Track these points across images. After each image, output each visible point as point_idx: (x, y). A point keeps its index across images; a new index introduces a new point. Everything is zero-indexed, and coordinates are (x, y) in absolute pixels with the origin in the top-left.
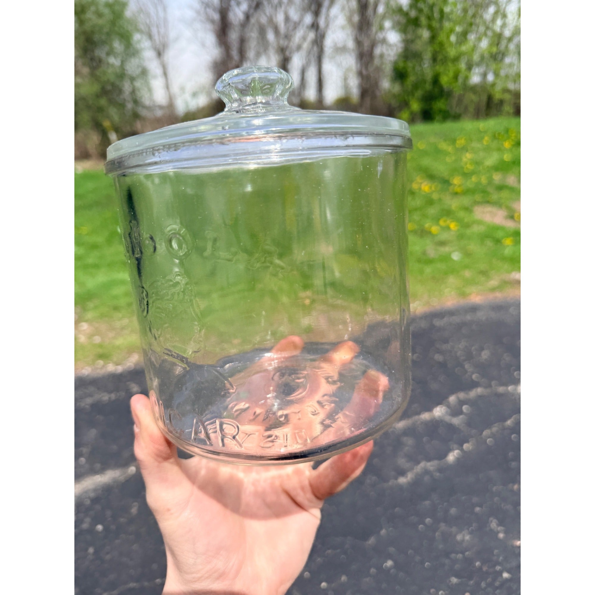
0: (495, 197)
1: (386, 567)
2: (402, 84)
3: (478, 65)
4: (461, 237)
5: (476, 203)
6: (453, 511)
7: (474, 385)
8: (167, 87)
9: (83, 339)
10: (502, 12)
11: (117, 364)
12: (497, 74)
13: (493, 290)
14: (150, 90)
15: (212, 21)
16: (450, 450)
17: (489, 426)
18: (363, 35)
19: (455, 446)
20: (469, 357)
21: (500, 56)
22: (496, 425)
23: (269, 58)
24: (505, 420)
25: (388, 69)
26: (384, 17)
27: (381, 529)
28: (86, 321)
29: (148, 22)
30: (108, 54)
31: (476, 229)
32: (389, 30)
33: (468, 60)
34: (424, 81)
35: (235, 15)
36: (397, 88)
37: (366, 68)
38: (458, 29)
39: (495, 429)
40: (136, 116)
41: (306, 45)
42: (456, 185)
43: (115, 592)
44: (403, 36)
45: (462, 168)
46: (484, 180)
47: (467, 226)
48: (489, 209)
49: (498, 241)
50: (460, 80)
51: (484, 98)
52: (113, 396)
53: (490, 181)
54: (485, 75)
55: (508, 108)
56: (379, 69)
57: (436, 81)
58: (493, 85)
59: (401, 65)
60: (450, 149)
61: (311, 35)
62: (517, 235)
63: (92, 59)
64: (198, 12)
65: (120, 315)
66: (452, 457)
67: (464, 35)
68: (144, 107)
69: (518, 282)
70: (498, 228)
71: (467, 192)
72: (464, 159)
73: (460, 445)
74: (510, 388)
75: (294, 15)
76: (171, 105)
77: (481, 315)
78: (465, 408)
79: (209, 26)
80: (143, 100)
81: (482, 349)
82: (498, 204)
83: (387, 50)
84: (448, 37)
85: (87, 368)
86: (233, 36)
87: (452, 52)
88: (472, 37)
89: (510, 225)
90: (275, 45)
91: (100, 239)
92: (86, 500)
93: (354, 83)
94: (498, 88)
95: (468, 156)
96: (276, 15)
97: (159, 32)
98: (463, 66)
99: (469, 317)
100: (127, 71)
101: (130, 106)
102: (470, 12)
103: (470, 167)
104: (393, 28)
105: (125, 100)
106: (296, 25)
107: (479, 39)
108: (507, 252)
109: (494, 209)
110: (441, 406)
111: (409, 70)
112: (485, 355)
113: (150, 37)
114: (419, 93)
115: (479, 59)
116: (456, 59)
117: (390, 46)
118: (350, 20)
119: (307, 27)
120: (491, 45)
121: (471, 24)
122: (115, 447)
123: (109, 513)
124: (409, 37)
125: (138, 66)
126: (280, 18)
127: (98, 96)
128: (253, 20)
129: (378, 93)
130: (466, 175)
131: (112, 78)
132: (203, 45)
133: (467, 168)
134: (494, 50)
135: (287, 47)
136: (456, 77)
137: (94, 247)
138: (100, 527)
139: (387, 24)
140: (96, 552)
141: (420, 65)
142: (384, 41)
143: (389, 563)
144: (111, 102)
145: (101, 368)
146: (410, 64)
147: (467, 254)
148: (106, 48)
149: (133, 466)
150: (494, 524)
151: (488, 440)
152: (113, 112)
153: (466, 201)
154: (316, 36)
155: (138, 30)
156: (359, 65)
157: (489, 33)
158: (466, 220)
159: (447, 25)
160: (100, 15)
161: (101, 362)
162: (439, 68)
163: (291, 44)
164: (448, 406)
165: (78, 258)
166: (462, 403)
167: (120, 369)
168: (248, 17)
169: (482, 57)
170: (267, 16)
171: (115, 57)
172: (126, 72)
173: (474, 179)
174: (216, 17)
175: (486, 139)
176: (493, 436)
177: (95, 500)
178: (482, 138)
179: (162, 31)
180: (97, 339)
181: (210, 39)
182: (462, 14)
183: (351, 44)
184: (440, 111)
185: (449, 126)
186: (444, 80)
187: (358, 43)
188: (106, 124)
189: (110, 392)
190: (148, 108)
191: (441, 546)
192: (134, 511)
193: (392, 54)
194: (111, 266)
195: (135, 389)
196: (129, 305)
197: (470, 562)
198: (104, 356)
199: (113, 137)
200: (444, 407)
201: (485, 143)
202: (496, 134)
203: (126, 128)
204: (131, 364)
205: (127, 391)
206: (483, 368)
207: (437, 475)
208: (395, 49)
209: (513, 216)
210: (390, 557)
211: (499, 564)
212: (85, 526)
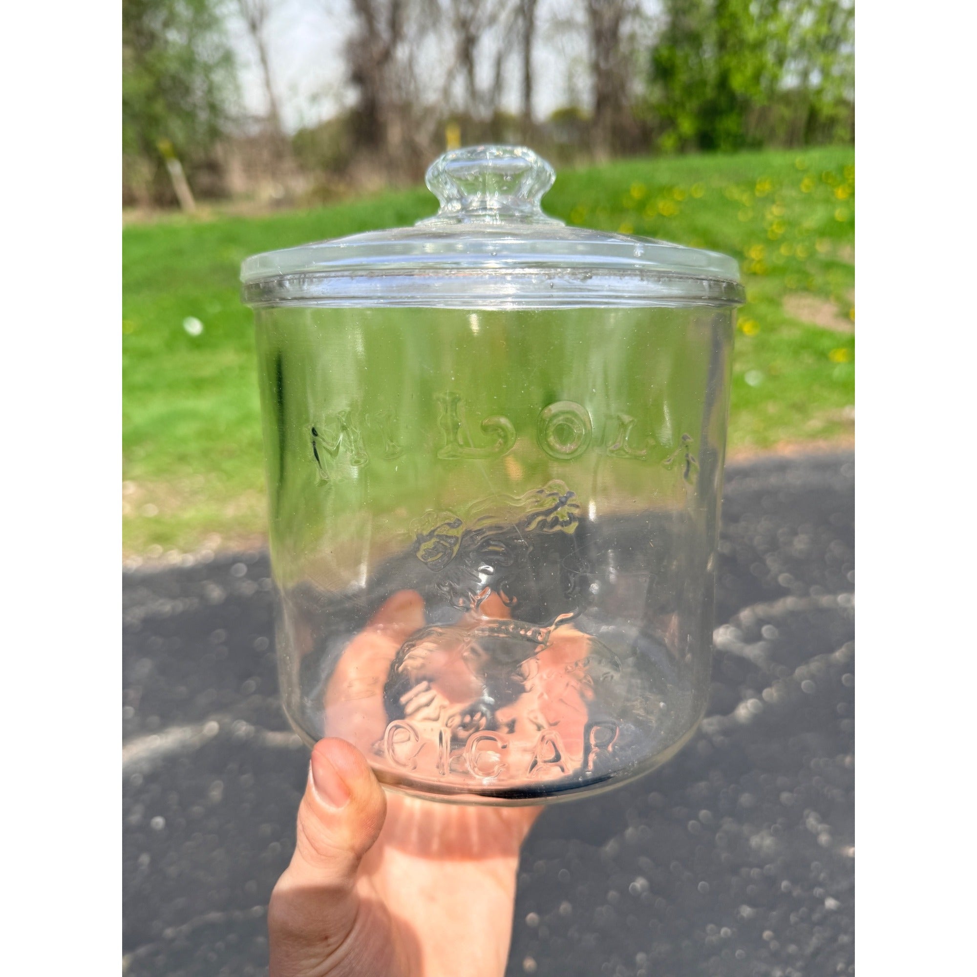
0: (819, 280)
1: (634, 889)
2: (667, 87)
3: (795, 56)
4: (761, 346)
5: (787, 291)
6: (746, 799)
7: (782, 592)
8: (268, 83)
9: (128, 509)
11: (185, 551)
12: (825, 73)
13: (813, 436)
14: (238, 88)
16: (738, 700)
17: (805, 659)
19: (750, 692)
20: (773, 545)
21: (833, 41)
22: (816, 658)
23: (441, 39)
24: (832, 650)
25: (643, 60)
27: (626, 826)
28: (133, 479)
30: (166, 25)
31: (786, 334)
33: (779, 49)
34: (703, 83)
36: (656, 94)
37: (606, 59)
39: (815, 665)
40: (214, 133)
41: (503, 16)
42: (753, 260)
43: (185, 927)
44: (670, 3)
45: (766, 231)
46: (800, 252)
47: (770, 328)
48: (808, 301)
49: (823, 355)
50: (764, 83)
51: (803, 114)
52: (180, 606)
53: (812, 254)
54: (805, 74)
55: (843, 131)
56: (628, 59)
57: (723, 82)
58: (819, 91)
59: (665, 53)
60: (744, 198)
62: (850, 343)
63: (139, 32)
65: (190, 470)
66: (745, 710)
68: (227, 118)
69: (852, 423)
70: (822, 333)
71: (774, 271)
72: (769, 217)
73: (758, 691)
74: (841, 598)
76: (273, 116)
77: (794, 479)
78: (766, 630)
80: (226, 106)
81: (795, 533)
82: (823, 293)
83: (641, 26)
84: (746, 6)
85: (134, 557)
87: (751, 33)
88: (786, 8)
89: (841, 327)
90: (451, 14)
91: (153, 342)
92: (134, 776)
93: (585, 83)
94: (828, 98)
95: (775, 212)
98: (769, 57)
99: (773, 480)
100: (198, 53)
101: (203, 116)
103: (779, 231)
105: (195, 105)
107: (799, 12)
108: (837, 373)
109: (816, 302)
110: (727, 625)
111: (679, 62)
112: (800, 544)
114: (693, 104)
115: (796, 47)
116: (759, 45)
117: (646, 19)
120: (818, 22)
122: (182, 689)
123: (173, 797)
125: (218, 48)
127: (150, 97)
129: (624, 102)
130: (772, 243)
131: (173, 66)
133: (773, 231)
134: (824, 30)
135: (473, 18)
136: (757, 77)
137: (145, 355)
138: (159, 822)
140: (154, 862)
141: (698, 55)
142: (637, 11)
143: (640, 883)
144: (173, 108)
145: (160, 558)
146: (680, 54)
147: (772, 375)
148: (163, 14)
149: (214, 720)
150: (812, 821)
151: (803, 683)
152: (176, 127)
153: (770, 286)
154: (523, 1)
156: (593, 53)
158: (769, 318)
161: (158, 548)
162: (731, 61)
163: (479, 13)
164: (738, 625)
166: (761, 622)
167: (190, 560)
169: (803, 44)
171: (179, 30)
172: (197, 57)
173: (783, 250)
175: (806, 182)
176: (812, 677)
177: (151, 777)
178: (800, 181)
180: (152, 511)
183: (581, 16)
184: (728, 134)
185: (745, 160)
186: (737, 82)
187: (594, 14)
188: (164, 146)
189: (173, 597)
190: (235, 120)
191: (724, 856)
192: (216, 793)
193: (650, 34)
194: (173, 387)
195: (215, 593)
196: (205, 453)
197: (771, 881)
198: (162, 539)
199: (176, 169)
200: (732, 629)
201: (804, 189)
202: (823, 174)
203: (198, 155)
204: (209, 551)
205: (203, 597)
206: (796, 565)
207: (719, 739)
208: (655, 26)
209: (847, 313)
210: (640, 872)
211: (820, 884)
212: (134, 819)
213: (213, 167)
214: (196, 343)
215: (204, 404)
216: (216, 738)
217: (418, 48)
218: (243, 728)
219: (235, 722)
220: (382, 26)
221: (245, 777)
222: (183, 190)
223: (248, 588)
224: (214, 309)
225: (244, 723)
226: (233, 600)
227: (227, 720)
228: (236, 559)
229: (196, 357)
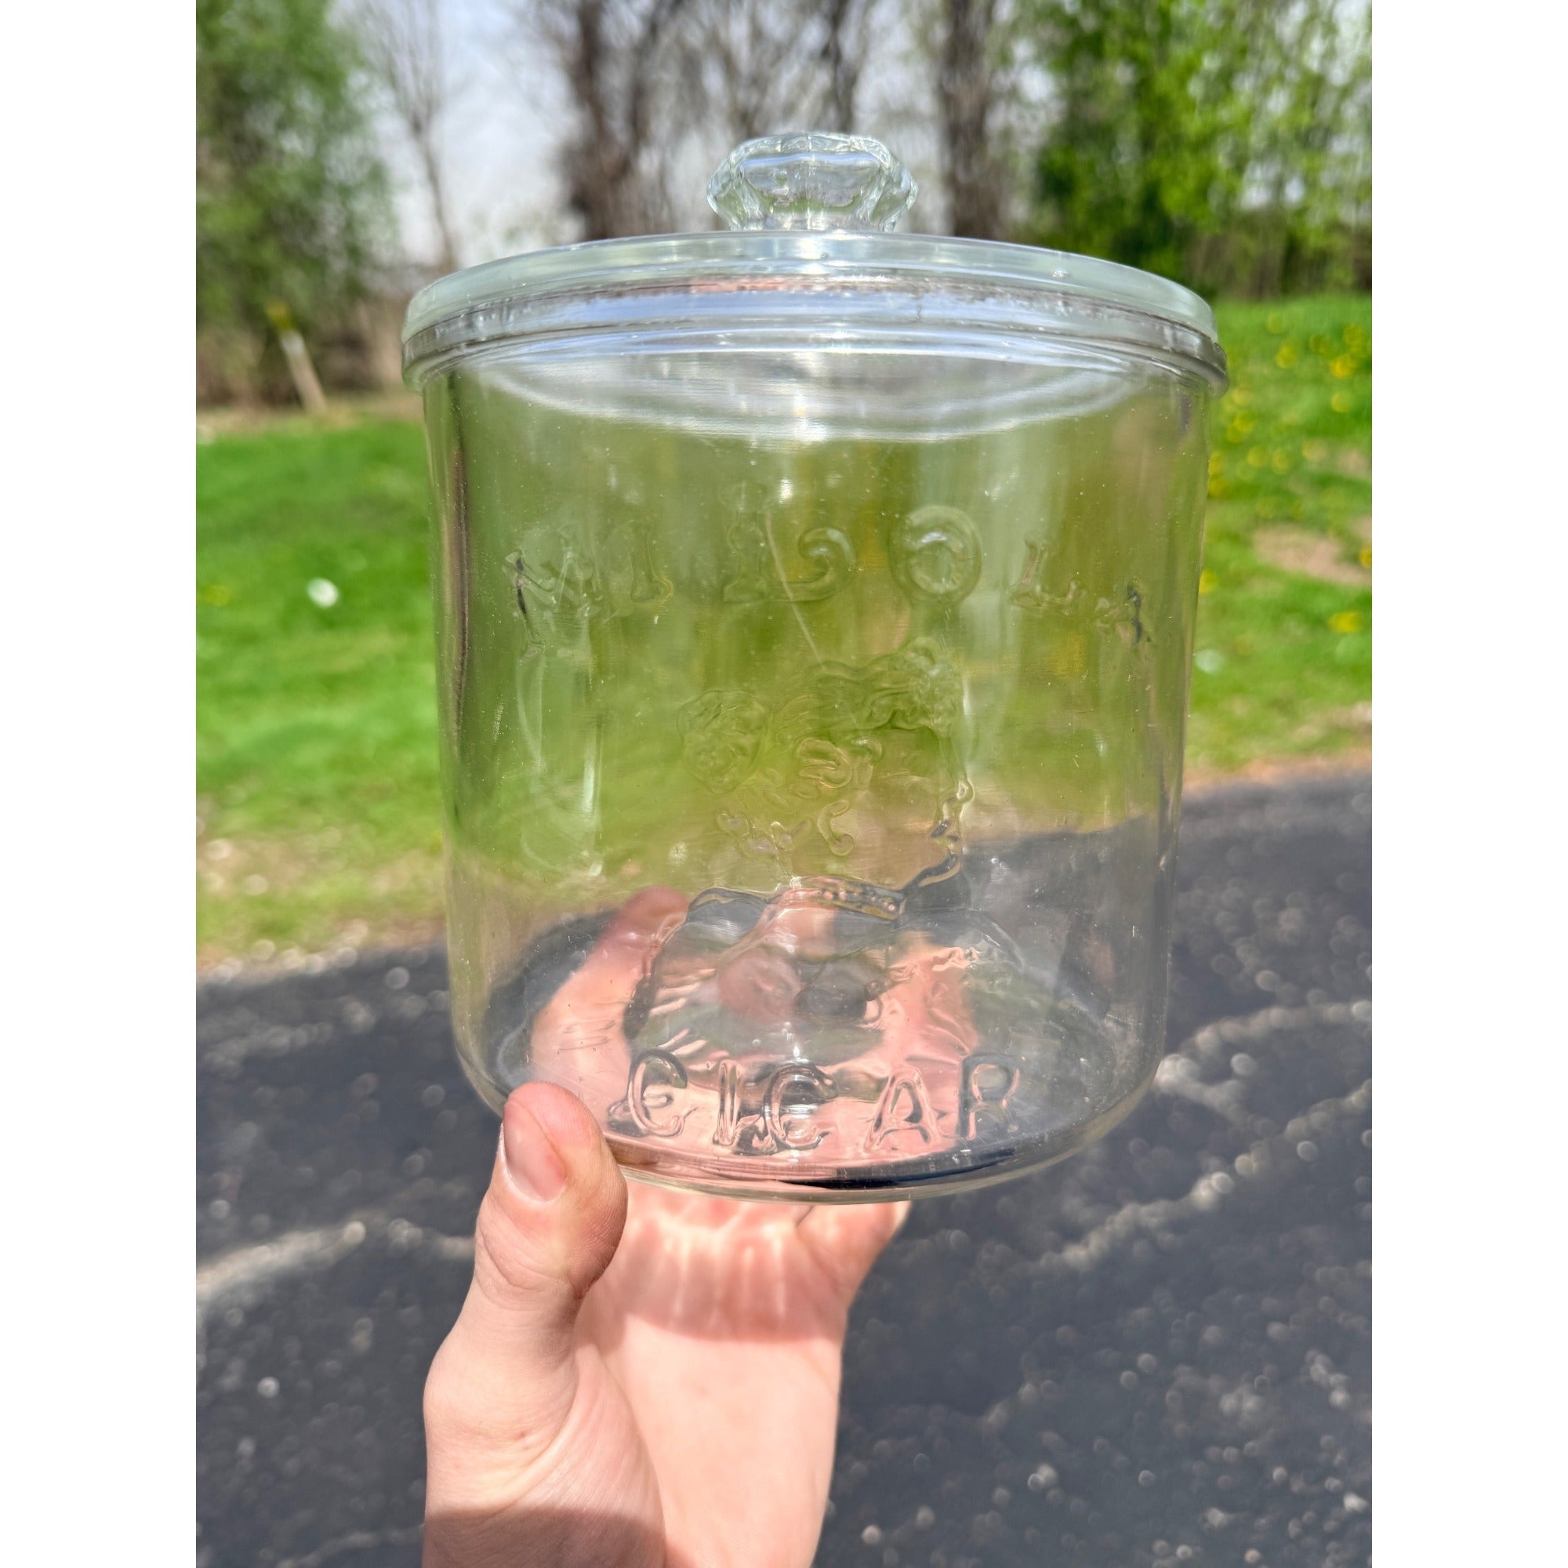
0: (1308, 504)
1: (1035, 1483)
2: (1062, 209)
3: (1261, 157)
4: (1223, 610)
5: (1259, 522)
6: (1211, 1334)
7: (1264, 1000)
8: (439, 213)
9: (218, 883)
10: (1324, 18)
11: (311, 949)
12: (1310, 183)
13: (1307, 750)
14: (392, 221)
15: (558, 39)
16: (1197, 1174)
17: (1302, 1106)
18: (958, 76)
19: (1214, 1161)
20: (1247, 925)
21: (1320, 135)
22: (1320, 1105)
23: (708, 140)
24: (1345, 1091)
25: (1024, 165)
26: (1014, 29)
27: (1021, 1382)
28: (228, 836)
29: (386, 39)
30: (282, 126)
31: (1261, 591)
32: (1025, 63)
33: (1236, 146)
34: (1120, 202)
35: (619, 23)
36: (1047, 220)
37: (968, 167)
38: (1210, 63)
39: (1318, 1116)
40: (355, 291)
41: (806, 105)
43: (311, 1559)
44: (1064, 81)
45: (1224, 430)
46: (1279, 461)
47: (1234, 581)
48: (1293, 537)
49: (1318, 623)
50: (1214, 200)
51: (1276, 248)
52: (302, 1036)
53: (1297, 464)
54: (1278, 185)
55: (1341, 273)
56: (1002, 168)
57: (1151, 200)
58: (1302, 211)
59: (1059, 158)
61: (822, 79)
62: (1364, 603)
63: (239, 139)
64: (520, 16)
65: (318, 820)
66: (1206, 1190)
67: (1225, 78)
68: (377, 267)
69: (1367, 729)
70: (1317, 588)
71: (1236, 493)
72: (1228, 408)
73: (1227, 1159)
74: (1356, 1008)
75: (775, 24)
76: (449, 263)
77: (1277, 819)
78: (1239, 1062)
79: (550, 53)
80: (374, 249)
81: (1281, 906)
82: (1317, 524)
83: (1021, 117)
84: (1182, 83)
85: (230, 960)
86: (615, 79)
87: (1193, 124)
88: (1245, 85)
89: (1347, 578)
90: (725, 103)
91: (260, 617)
92: (230, 1312)
93: (935, 205)
94: (1316, 220)
95: (1237, 399)
96: (727, 25)
97: (416, 71)
98: (1221, 160)
99: (1245, 822)
100: (330, 170)
101: (338, 265)
102: (1243, 18)
103: (1245, 429)
104: (1038, 59)
105: (325, 249)
106: (782, 52)
107: (1265, 90)
108: (1342, 649)
109: (1307, 539)
110: (1177, 1055)
111: (1080, 171)
112: (1290, 922)
113: (393, 80)
114: (1106, 234)
115: (1263, 144)
116: (1204, 143)
117: (1029, 105)
118: (922, 36)
119: (811, 57)
120: (1297, 105)
121: (1243, 51)
122: (307, 1171)
123: (293, 1346)
124: (1079, 82)
125: (361, 160)
126: (738, 32)
127: (255, 238)
128: (666, 39)
130: (1235, 448)
131: (292, 189)
132: (534, 103)
133: (1234, 430)
134: (1305, 119)
135: (758, 109)
136: (1203, 192)
137: (247, 638)
138: (269, 1385)
139: (1022, 49)
140: (260, 1451)
141: (1109, 159)
142: (1014, 94)
143: (1044, 1474)
144: (290, 253)
145: (270, 961)
146: (1081, 157)
147: (1237, 655)
148: (276, 110)
149: (358, 1220)
150: (1319, 1368)
151: (1300, 1146)
152: (295, 281)
153: (1231, 516)
154: (835, 80)
155: (362, 63)
156: (947, 159)
157: (1292, 74)
158: (1233, 566)
159: (1179, 52)
160: (258, 22)
161: (268, 945)
162: (1160, 167)
163: (768, 101)
164: (1194, 1055)
165: (204, 669)
166: (1229, 1048)
167: (318, 963)
168: (653, 28)
169: (1273, 140)
170: (701, 25)
171: (301, 136)
172: (328, 175)
173: (1252, 459)
174: (569, 26)
175: (1285, 354)
176: (1313, 1135)
177: (257, 1314)
178: (1275, 351)
179: (424, 65)
180: (257, 885)
181: (554, 87)
182: (1220, 25)
183: (926, 103)
186: (1174, 200)
187: (947, 99)
188: (276, 311)
189: (293, 1024)
190: (390, 271)
191: (1180, 1428)
192: (361, 1340)
193: (1035, 128)
194: (292, 688)
195: (360, 1015)
196: (343, 792)
197: (1257, 1468)
198: (276, 929)
199: (295, 347)
200: (1183, 1060)
201: (1281, 363)
202: (1312, 339)
203: (331, 325)
204: (350, 949)
205: (339, 1022)
206: (1283, 958)
207: (1167, 1238)
208: (1042, 116)
209: (1357, 555)
210: (1046, 1455)
211: (1335, 1472)
212: (230, 1381)
213: (354, 344)
214: (328, 620)
215: (341, 715)
216: (361, 1248)
217: (673, 155)
218: (404, 1232)
219: (393, 1223)
220: (618, 125)
221: (408, 1311)
222: (306, 379)
223: (411, 1007)
224: (357, 565)
225: (406, 1223)
226: (387, 1026)
227: (379, 1219)
228: (392, 961)
229: (327, 641)
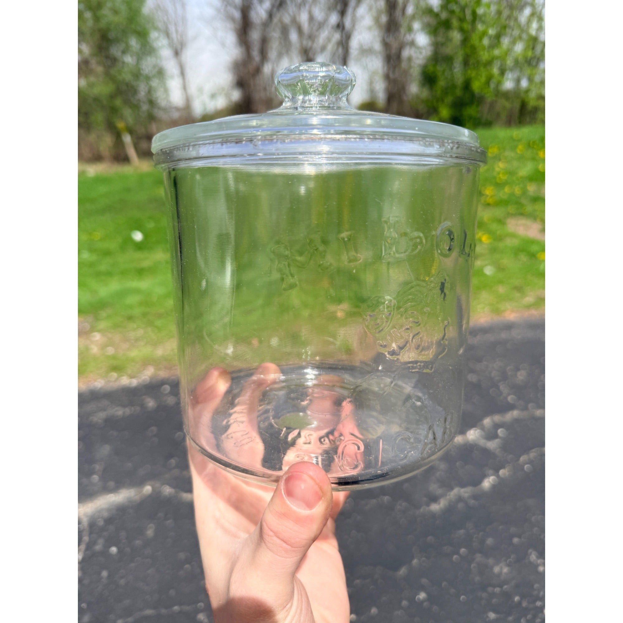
0: (529, 208)
1: (419, 599)
2: (431, 89)
3: (512, 70)
4: (493, 250)
5: (510, 215)
6: (490, 541)
7: (511, 407)
8: (184, 88)
9: (95, 350)
10: (538, 14)
11: (132, 377)
12: (531, 80)
13: (529, 307)
14: (166, 91)
15: (233, 20)
16: (484, 476)
17: (526, 451)
18: (391, 37)
19: (491, 472)
20: (504, 377)
21: (535, 60)
22: (533, 450)
25: (416, 72)
26: (413, 18)
27: (413, 558)
28: (99, 331)
29: (166, 19)
30: (124, 52)
31: (510, 243)
32: (417, 31)
33: (501, 65)
34: (455, 86)
35: (257, 13)
36: (425, 93)
37: (394, 72)
38: (492, 31)
39: (532, 455)
40: (151, 117)
41: (330, 47)
42: (488, 196)
43: (130, 619)
44: (433, 38)
45: (495, 178)
46: (517, 191)
47: (499, 239)
48: (523, 221)
49: (533, 256)
50: (492, 86)
51: (517, 105)
52: (128, 411)
53: (525, 192)
54: (518, 81)
56: (407, 72)
57: (467, 86)
58: (527, 91)
59: (431, 69)
61: (337, 36)
63: (107, 57)
64: (218, 10)
65: (135, 326)
66: (487, 483)
67: (498, 38)
68: (160, 108)
70: (532, 241)
71: (500, 203)
72: (497, 169)
73: (496, 471)
75: (319, 15)
76: (188, 107)
77: (516, 334)
78: (501, 432)
79: (229, 25)
80: (159, 101)
81: (518, 369)
82: (532, 217)
83: (416, 53)
84: (481, 40)
85: (99, 380)
86: (255, 36)
87: (484, 57)
88: (506, 41)
90: (298, 45)
91: (112, 245)
92: (98, 520)
93: (380, 87)
94: (533, 95)
95: (501, 166)
96: (299, 15)
97: (177, 31)
98: (495, 71)
99: (504, 335)
100: (143, 70)
101: (145, 107)
102: (505, 14)
103: (504, 178)
104: (423, 29)
105: (140, 101)
106: (321, 25)
107: (514, 43)
108: (542, 267)
109: (528, 222)
110: (475, 428)
111: (439, 74)
112: (521, 376)
113: (168, 35)
114: (449, 100)
115: (512, 64)
116: (489, 63)
117: (418, 48)
118: (377, 20)
119: (332, 28)
120: (526, 49)
121: (505, 27)
122: (129, 465)
123: (123, 534)
124: (439, 39)
125: (155, 67)
126: (304, 18)
127: (112, 97)
128: (275, 20)
129: (405, 98)
130: (499, 185)
131: (127, 77)
133: (499, 178)
134: (530, 54)
135: (311, 48)
136: (488, 83)
137: (107, 253)
138: (114, 550)
139: (417, 25)
140: (110, 576)
141: (451, 69)
142: (413, 43)
143: (422, 596)
144: (126, 102)
145: (115, 381)
146: (439, 69)
147: (500, 268)
148: (122, 46)
149: (149, 485)
150: (533, 556)
151: (526, 466)
152: (128, 114)
153: (498, 212)
154: (342, 37)
155: (156, 28)
156: (386, 69)
157: (525, 36)
158: (498, 233)
159: (480, 27)
160: (116, 12)
161: (114, 375)
162: (471, 73)
163: (315, 45)
164: (483, 429)
166: (497, 426)
167: (134, 382)
168: (270, 16)
169: (517, 62)
170: (290, 15)
171: (131, 56)
172: (142, 72)
173: (507, 190)
174: (237, 15)
175: (520, 148)
176: (531, 462)
177: (109, 521)
178: (516, 147)
179: (180, 29)
180: (110, 351)
181: (231, 38)
182: (496, 17)
183: (378, 46)
184: (470, 117)
185: (481, 134)
186: (476, 85)
187: (386, 45)
188: (120, 125)
189: (124, 406)
190: (164, 109)
191: (477, 579)
192: (150, 532)
193: (421, 57)
194: (124, 273)
195: (151, 403)
196: (144, 315)
197: (508, 596)
198: (118, 368)
199: (127, 140)
200: (478, 430)
201: (519, 152)
202: (531, 142)
203: (142, 131)
204: (146, 377)
205: (143, 406)
206: (519, 390)
207: (472, 502)
208: (424, 52)
210: (423, 588)
211: (540, 599)
212: (98, 547)
213: (149, 137)
214: (139, 246)
215: (144, 284)
216: (150, 497)
217: (277, 65)
218: (167, 490)
219: (163, 486)
220: (255, 53)
221: (169, 522)
222: (131, 152)
223: (171, 401)
224: (151, 225)
225: (168, 487)
226: (162, 408)
227: (157, 485)
228: (163, 382)
229: (138, 255)
